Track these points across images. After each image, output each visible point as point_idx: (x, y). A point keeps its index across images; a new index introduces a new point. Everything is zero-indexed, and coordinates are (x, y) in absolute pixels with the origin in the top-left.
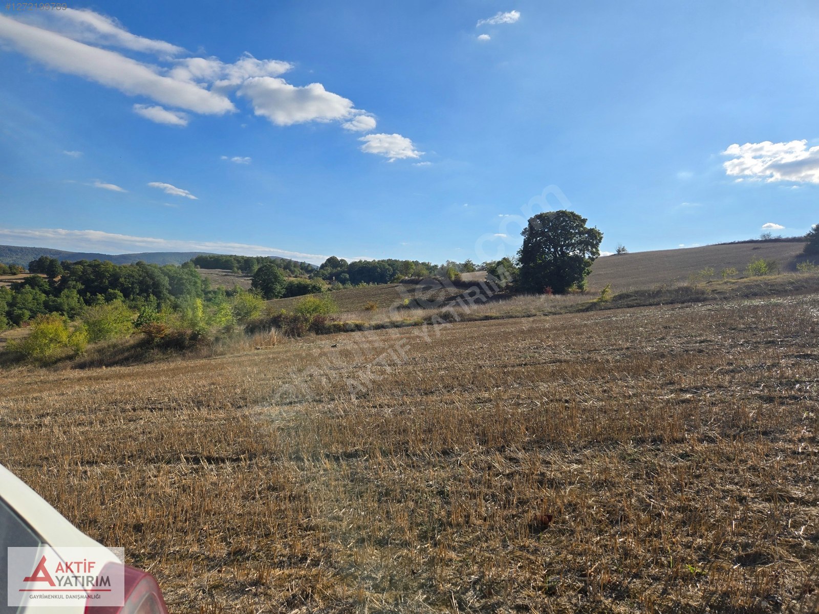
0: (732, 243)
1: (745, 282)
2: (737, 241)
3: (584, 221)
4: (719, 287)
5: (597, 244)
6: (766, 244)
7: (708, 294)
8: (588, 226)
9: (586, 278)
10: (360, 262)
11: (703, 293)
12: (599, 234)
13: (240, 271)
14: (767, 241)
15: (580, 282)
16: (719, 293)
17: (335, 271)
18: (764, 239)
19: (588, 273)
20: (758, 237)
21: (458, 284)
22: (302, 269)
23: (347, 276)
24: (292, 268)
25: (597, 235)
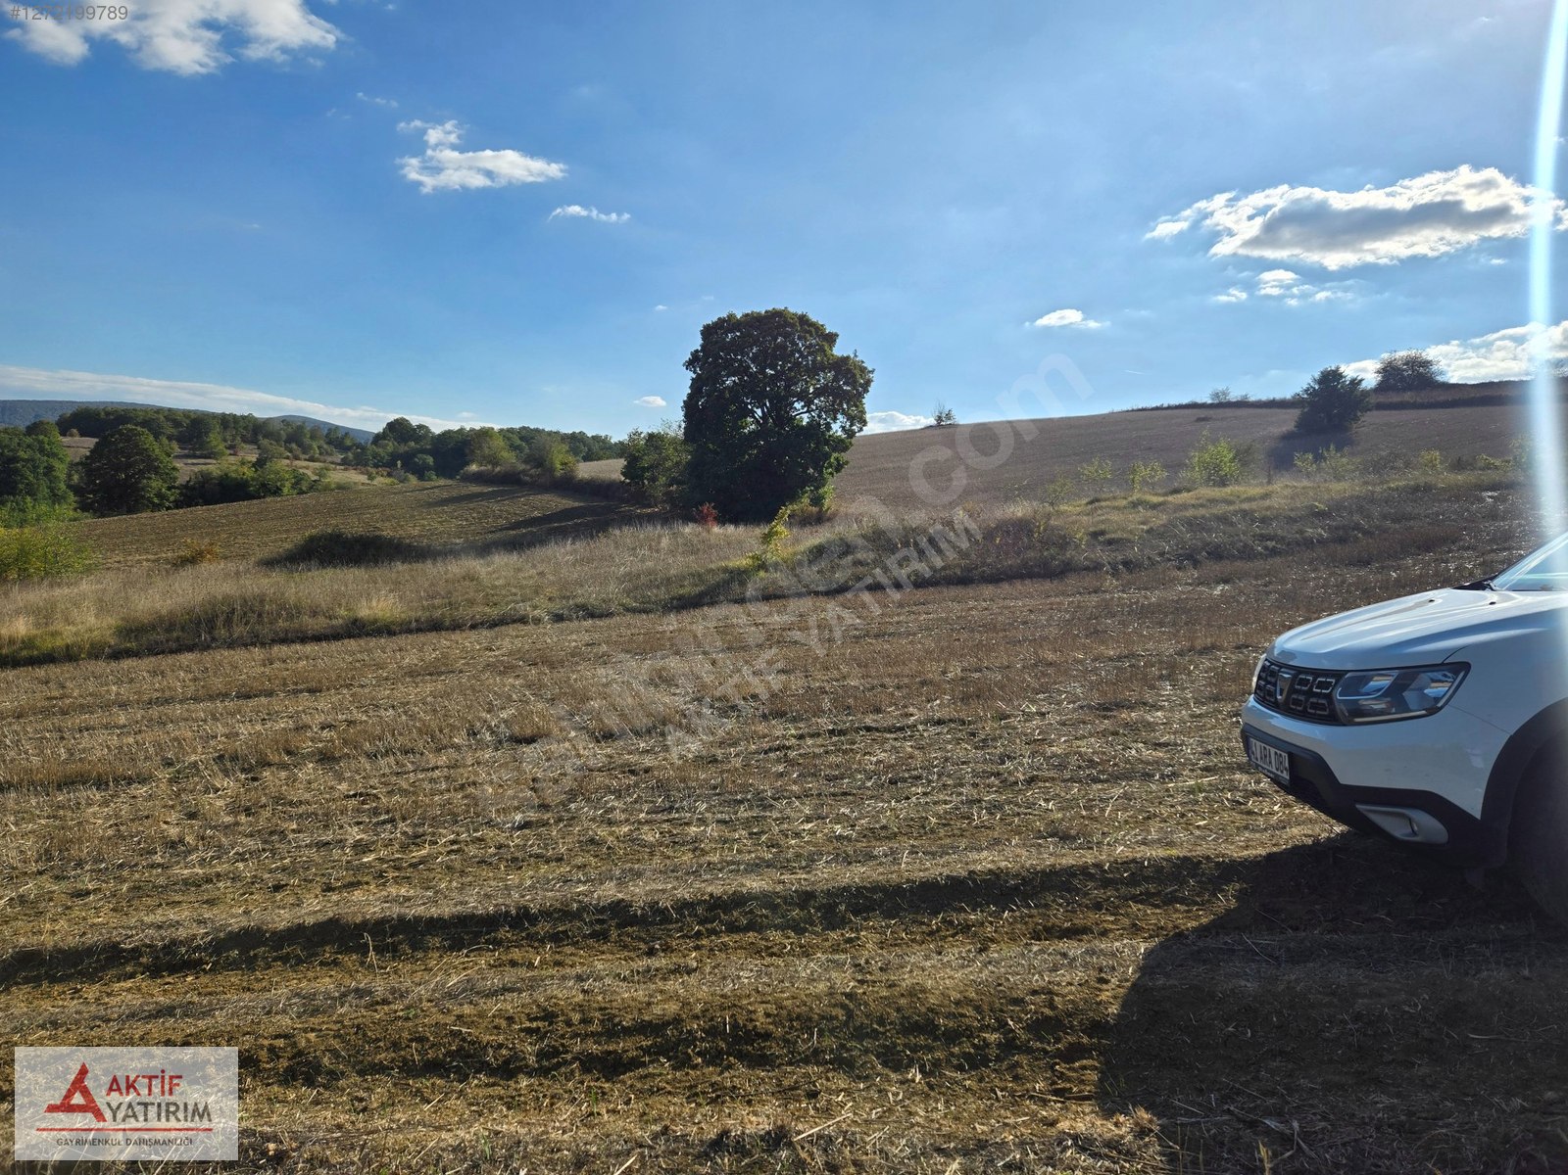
0: (1157, 409)
1: (1184, 507)
2: (1165, 405)
3: (831, 338)
4: (1115, 517)
5: (860, 396)
6: (1220, 412)
7: (1077, 546)
8: (838, 351)
9: (830, 480)
10: (461, 430)
11: (1064, 543)
12: (863, 370)
13: (175, 445)
14: (1222, 405)
15: (817, 488)
16: (1110, 542)
17: (403, 448)
18: (1216, 402)
19: (839, 468)
20: (1205, 398)
21: (568, 485)
22: (329, 443)
23: (430, 460)
24: (307, 441)
25: (857, 372)
